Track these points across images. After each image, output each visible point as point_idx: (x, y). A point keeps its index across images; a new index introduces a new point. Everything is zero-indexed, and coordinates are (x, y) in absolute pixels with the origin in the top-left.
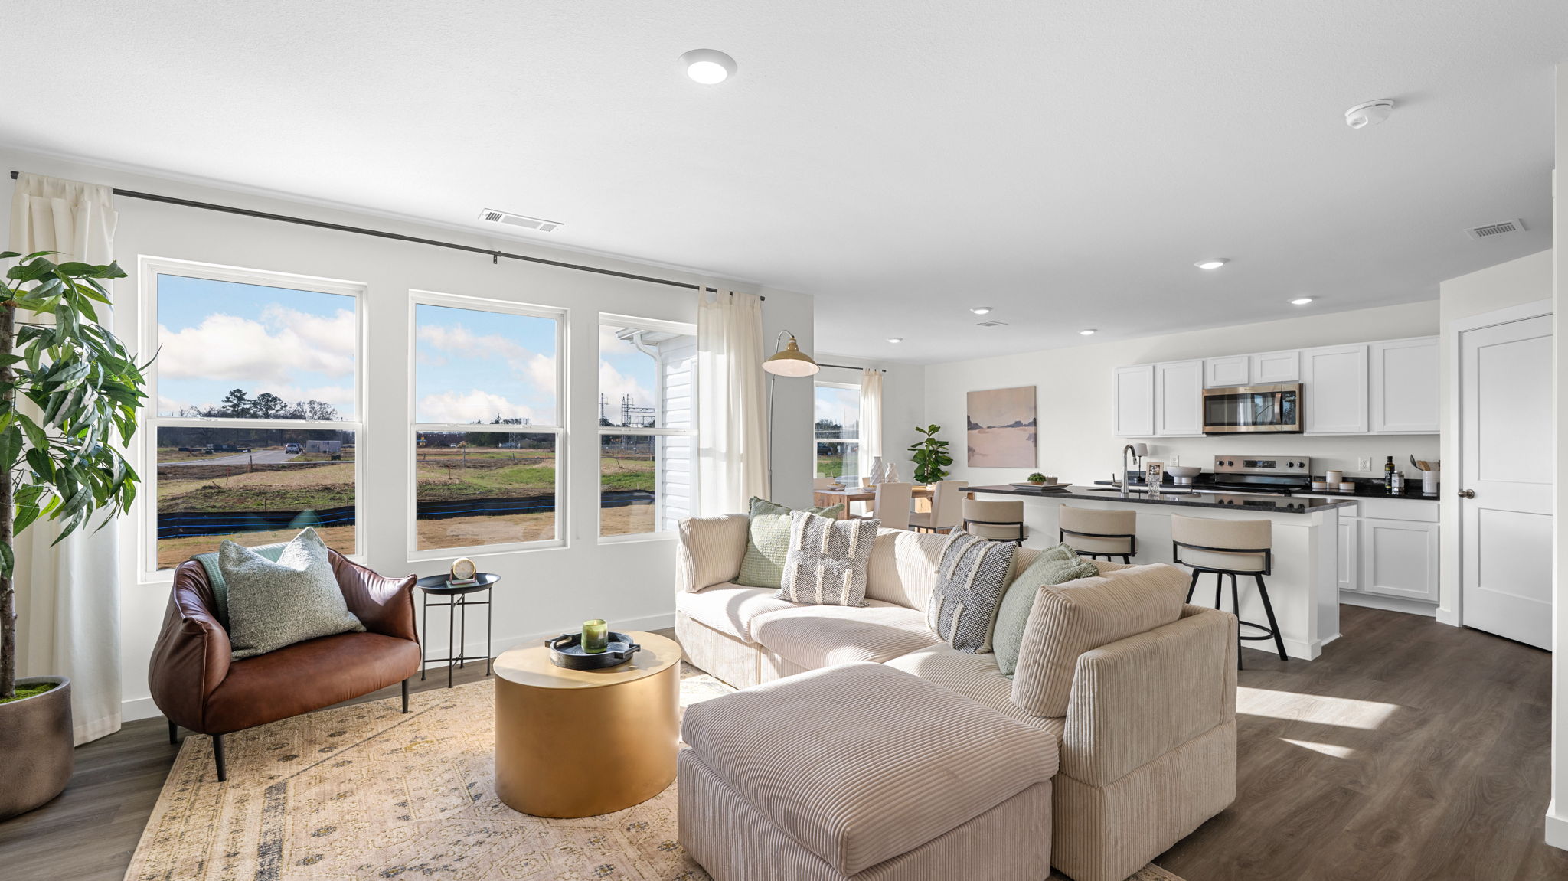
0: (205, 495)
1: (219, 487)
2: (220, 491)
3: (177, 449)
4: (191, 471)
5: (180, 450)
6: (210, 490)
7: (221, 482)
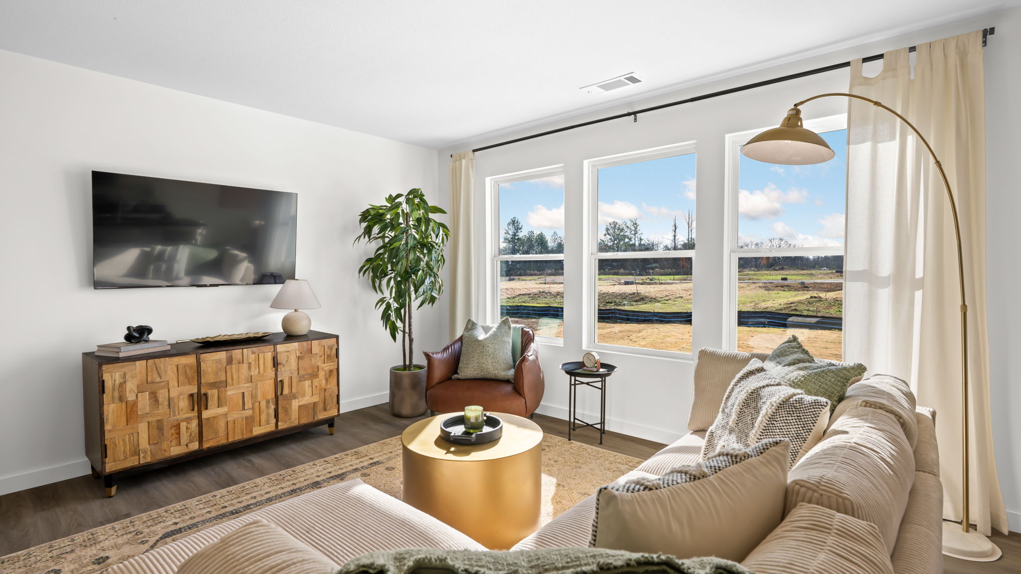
0: (809, 302)
1: (820, 297)
2: (820, 299)
3: (835, 271)
4: (823, 286)
5: (837, 272)
6: (814, 299)
7: (823, 295)
